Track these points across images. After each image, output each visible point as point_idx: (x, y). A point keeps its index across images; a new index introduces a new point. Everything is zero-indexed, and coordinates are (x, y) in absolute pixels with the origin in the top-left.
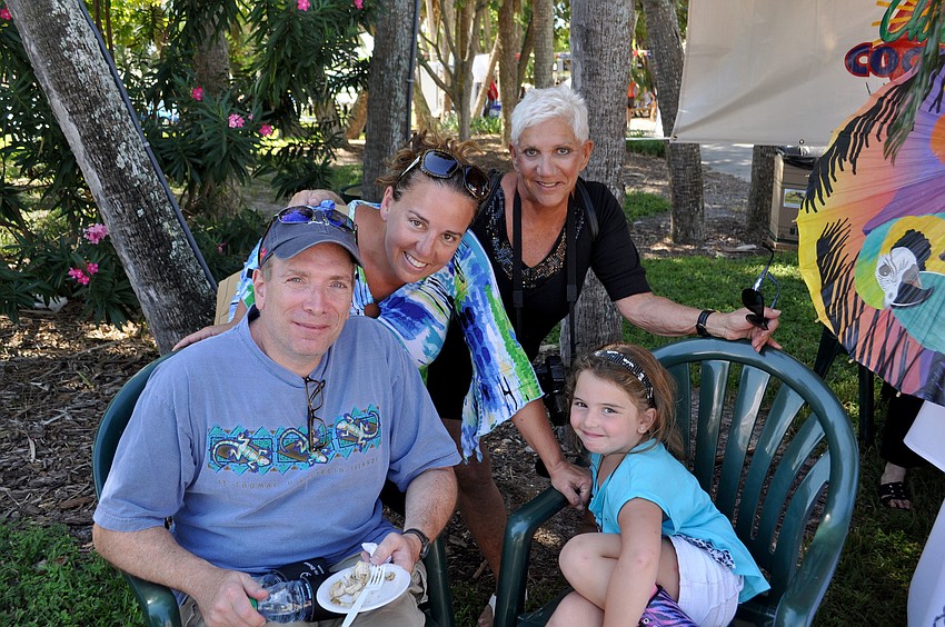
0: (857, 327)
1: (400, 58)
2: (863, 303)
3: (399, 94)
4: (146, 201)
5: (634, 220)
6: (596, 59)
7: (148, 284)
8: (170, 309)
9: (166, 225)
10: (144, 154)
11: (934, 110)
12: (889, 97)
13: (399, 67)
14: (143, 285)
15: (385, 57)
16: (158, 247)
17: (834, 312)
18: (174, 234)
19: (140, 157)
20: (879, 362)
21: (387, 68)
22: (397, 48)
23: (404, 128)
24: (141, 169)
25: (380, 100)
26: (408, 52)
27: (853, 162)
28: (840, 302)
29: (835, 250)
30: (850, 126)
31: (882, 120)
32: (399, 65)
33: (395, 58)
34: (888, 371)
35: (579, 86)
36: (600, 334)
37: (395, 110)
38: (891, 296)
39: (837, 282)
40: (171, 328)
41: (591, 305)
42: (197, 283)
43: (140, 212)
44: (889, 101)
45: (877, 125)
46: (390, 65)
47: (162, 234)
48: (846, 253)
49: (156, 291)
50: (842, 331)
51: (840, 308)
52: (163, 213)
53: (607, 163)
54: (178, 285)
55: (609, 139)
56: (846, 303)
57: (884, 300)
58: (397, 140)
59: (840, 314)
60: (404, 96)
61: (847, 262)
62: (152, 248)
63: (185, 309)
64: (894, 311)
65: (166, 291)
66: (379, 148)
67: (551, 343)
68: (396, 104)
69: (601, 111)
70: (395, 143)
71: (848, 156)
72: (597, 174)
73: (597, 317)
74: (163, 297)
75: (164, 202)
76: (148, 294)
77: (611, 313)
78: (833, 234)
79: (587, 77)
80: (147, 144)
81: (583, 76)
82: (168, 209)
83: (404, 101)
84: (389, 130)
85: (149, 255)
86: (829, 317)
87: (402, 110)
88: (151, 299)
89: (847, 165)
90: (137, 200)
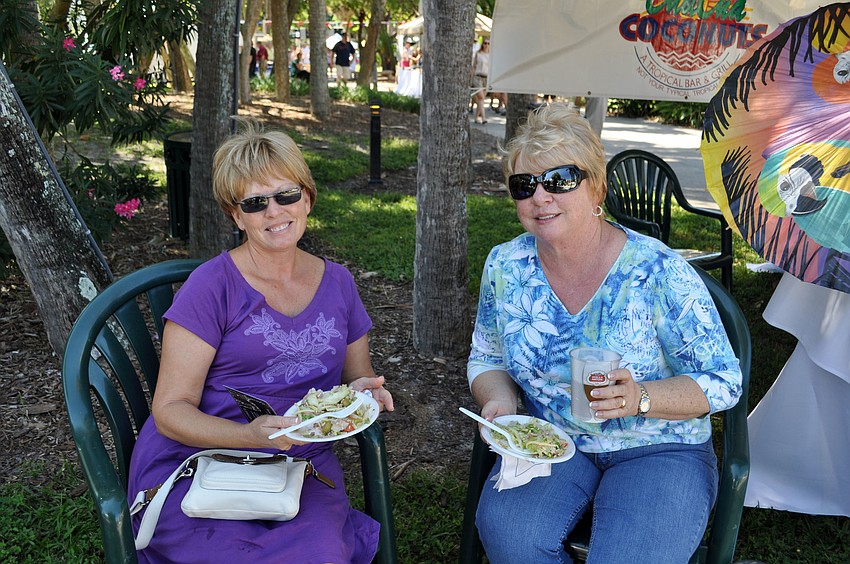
0: (764, 232)
1: (227, 14)
2: (767, 213)
3: (227, 47)
4: (17, 142)
5: (408, 166)
6: (449, 17)
7: (21, 223)
8: (44, 247)
9: (37, 165)
10: (10, 95)
11: (808, 61)
12: (764, 50)
13: (227, 22)
14: (15, 224)
15: (213, 13)
16: (31, 186)
17: (742, 221)
18: (45, 174)
19: (9, 98)
20: (783, 259)
21: (215, 23)
22: (224, 5)
23: (232, 79)
24: (10, 110)
25: (209, 52)
26: (235, 9)
27: (745, 101)
28: (748, 213)
29: (738, 171)
30: (735, 75)
31: (762, 68)
32: (226, 21)
33: (223, 14)
34: (792, 266)
35: (433, 40)
36: (452, 257)
37: (223, 62)
38: (791, 206)
39: (743, 197)
40: (46, 265)
41: (444, 231)
42: (69, 221)
43: (12, 152)
44: (765, 54)
45: (760, 72)
46: (218, 20)
47: (33, 174)
48: (749, 174)
49: (29, 230)
50: (750, 235)
51: (747, 218)
52: (33, 153)
53: (458, 108)
54: (51, 223)
55: (460, 87)
56: (752, 214)
57: (785, 210)
58: (226, 89)
59: (747, 221)
60: (231, 50)
61: (750, 181)
62: (25, 187)
63: (59, 246)
64: (794, 218)
65: (39, 230)
66: (210, 97)
67: (371, 271)
68: (225, 56)
69: (454, 63)
70: (224, 93)
71: (738, 97)
72: (450, 117)
73: (449, 242)
74: (36, 235)
75: (34, 142)
76: (21, 233)
77: (461, 239)
78: (734, 159)
79: (441, 33)
80: (12, 86)
81: (437, 31)
82: (38, 149)
83: (232, 54)
84: (218, 80)
85: (22, 195)
86: (738, 225)
87: (230, 62)
88: (24, 238)
89: (739, 103)
90: (8, 140)
